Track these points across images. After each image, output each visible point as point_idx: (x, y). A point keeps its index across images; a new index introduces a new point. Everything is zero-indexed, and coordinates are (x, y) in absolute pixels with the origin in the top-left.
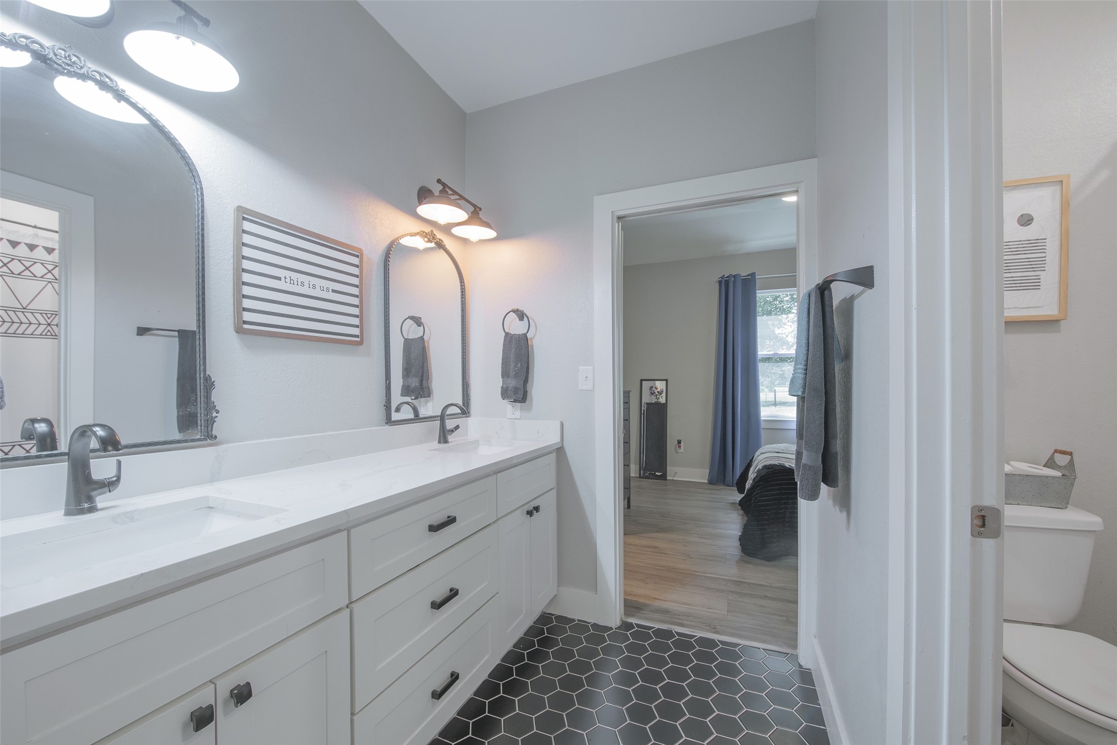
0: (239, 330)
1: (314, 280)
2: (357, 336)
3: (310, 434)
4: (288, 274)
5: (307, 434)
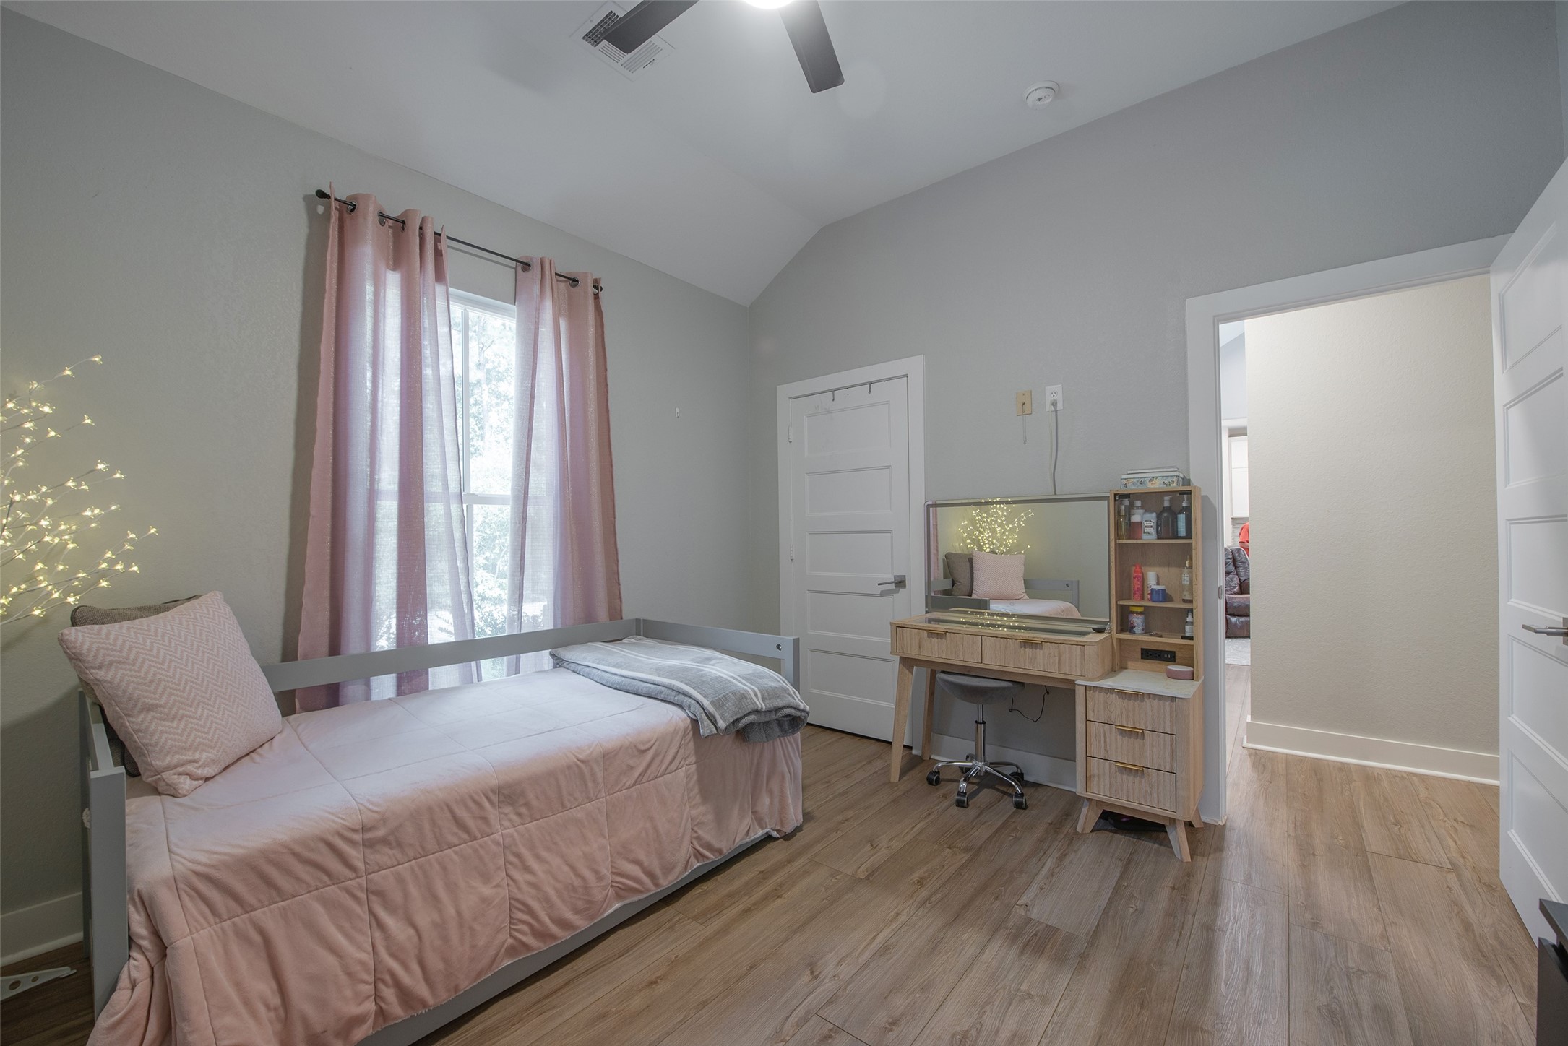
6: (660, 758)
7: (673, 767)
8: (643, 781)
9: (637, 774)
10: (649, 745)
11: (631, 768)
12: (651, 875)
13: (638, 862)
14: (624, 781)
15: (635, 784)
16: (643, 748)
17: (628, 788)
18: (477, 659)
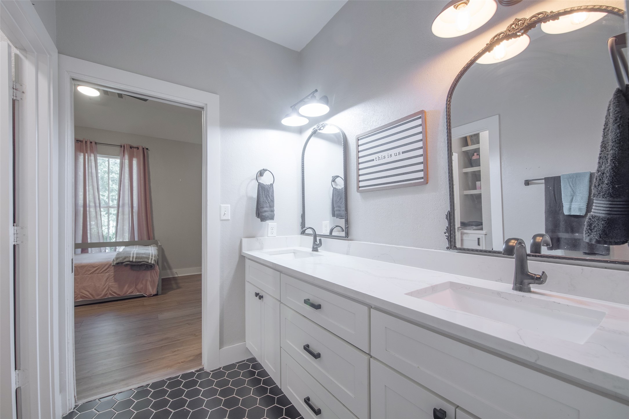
0: (358, 191)
1: (390, 152)
2: (422, 178)
3: (390, 244)
4: (376, 155)
5: (389, 244)
6: (100, 269)
7: (105, 272)
8: (94, 273)
9: (91, 272)
10: (97, 266)
11: (90, 270)
12: (92, 295)
13: (88, 292)
14: (87, 273)
15: (90, 274)
16: (94, 266)
17: (88, 274)
18: (105, 247)
